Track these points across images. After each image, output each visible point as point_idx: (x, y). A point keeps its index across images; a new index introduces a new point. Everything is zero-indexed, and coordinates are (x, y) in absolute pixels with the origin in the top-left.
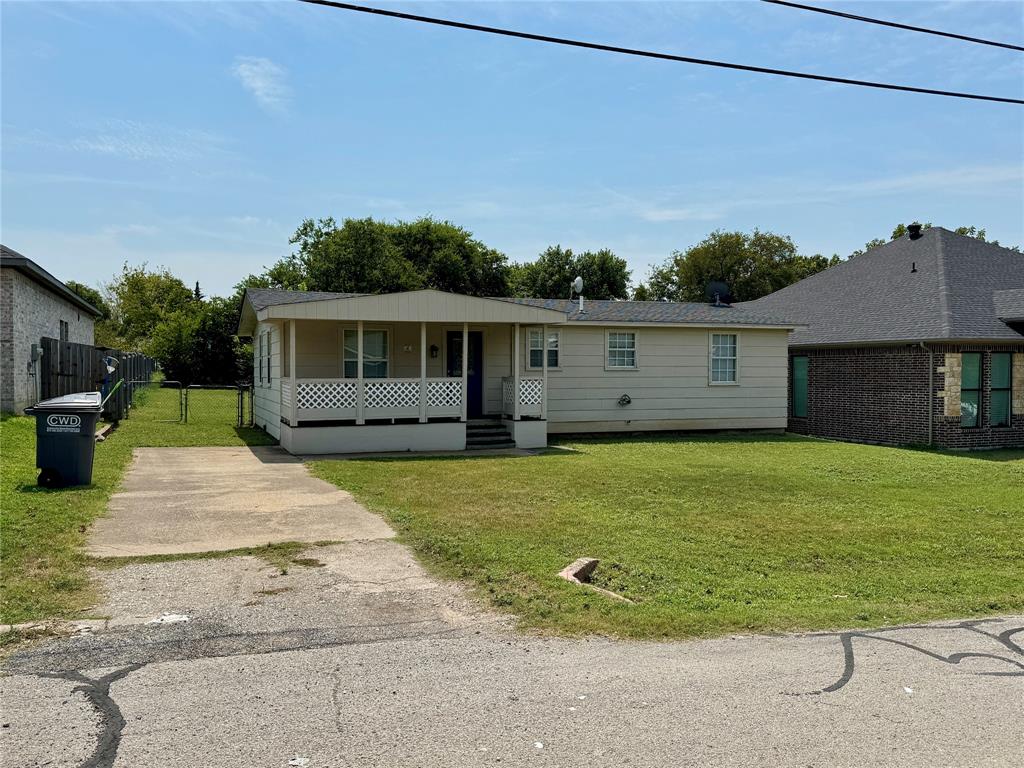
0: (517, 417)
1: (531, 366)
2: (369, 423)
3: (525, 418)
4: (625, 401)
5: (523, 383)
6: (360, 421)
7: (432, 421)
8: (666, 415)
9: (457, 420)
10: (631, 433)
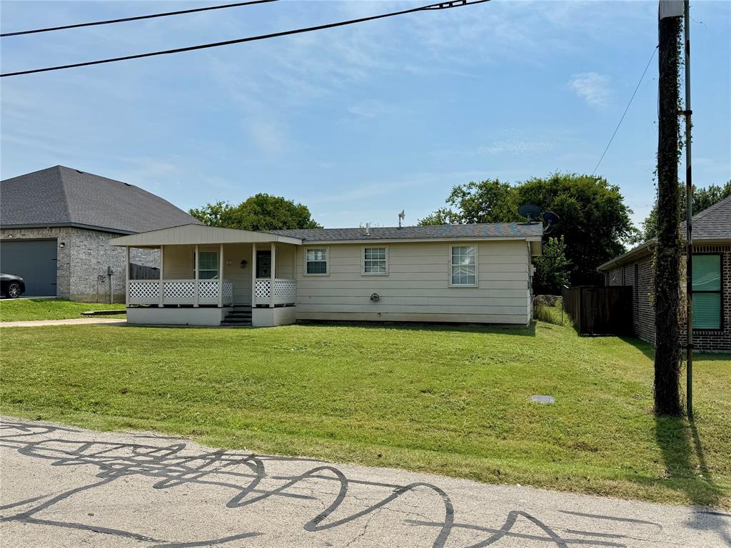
0: (254, 305)
1: (308, 272)
2: (166, 306)
3: (259, 306)
4: (375, 298)
5: (258, 283)
6: (161, 305)
7: (201, 306)
8: (412, 309)
9: (216, 306)
10: (383, 322)
